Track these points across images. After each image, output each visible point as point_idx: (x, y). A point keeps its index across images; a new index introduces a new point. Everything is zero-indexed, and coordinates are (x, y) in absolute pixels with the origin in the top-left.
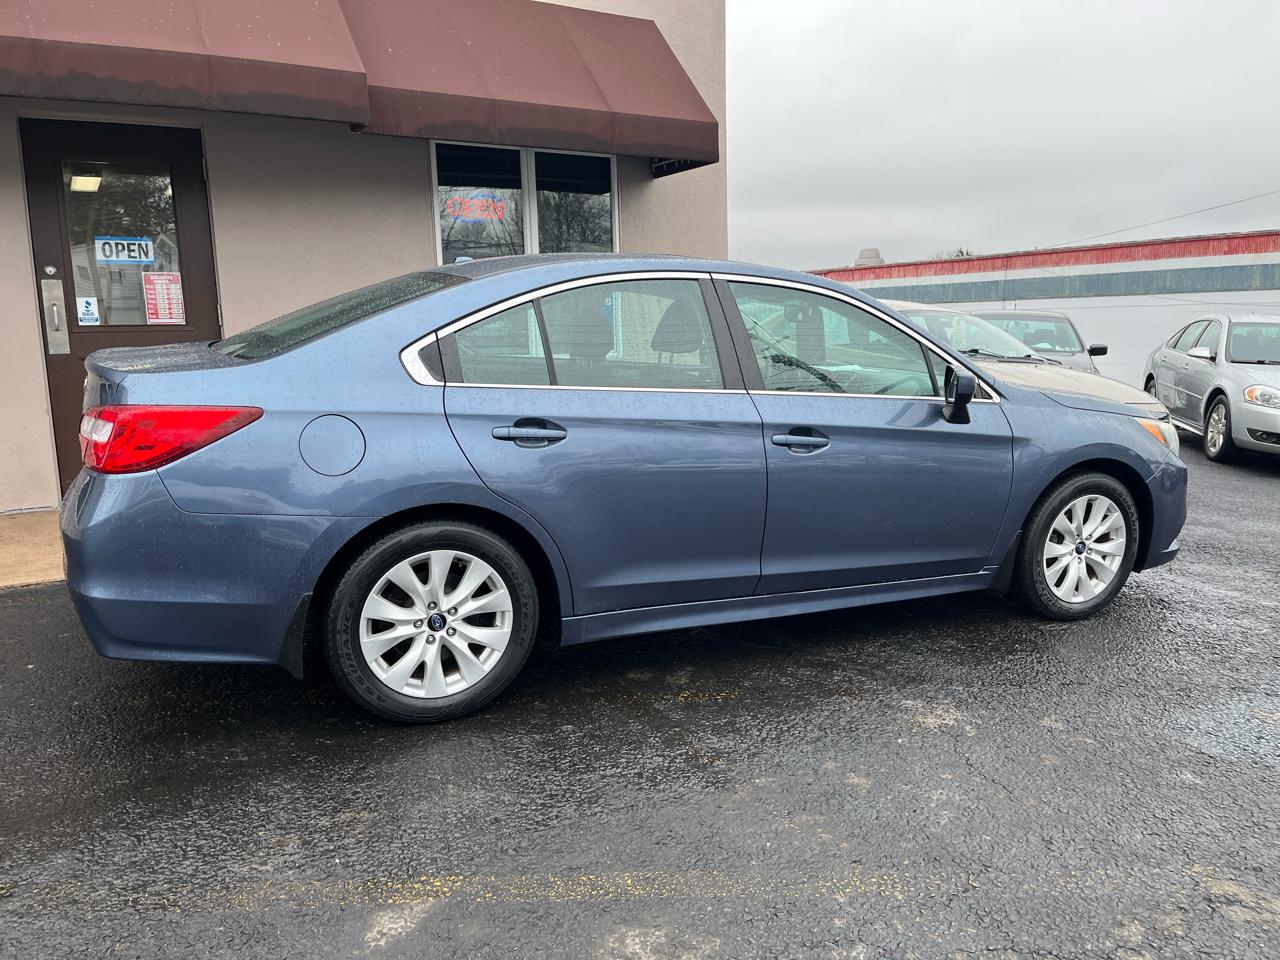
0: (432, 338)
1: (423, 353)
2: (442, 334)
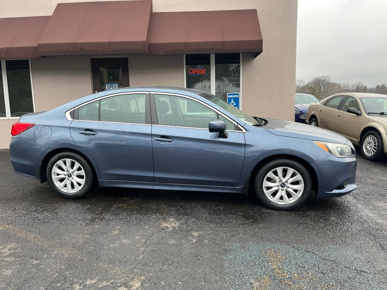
0: (73, 109)
1: (71, 113)
2: (75, 108)
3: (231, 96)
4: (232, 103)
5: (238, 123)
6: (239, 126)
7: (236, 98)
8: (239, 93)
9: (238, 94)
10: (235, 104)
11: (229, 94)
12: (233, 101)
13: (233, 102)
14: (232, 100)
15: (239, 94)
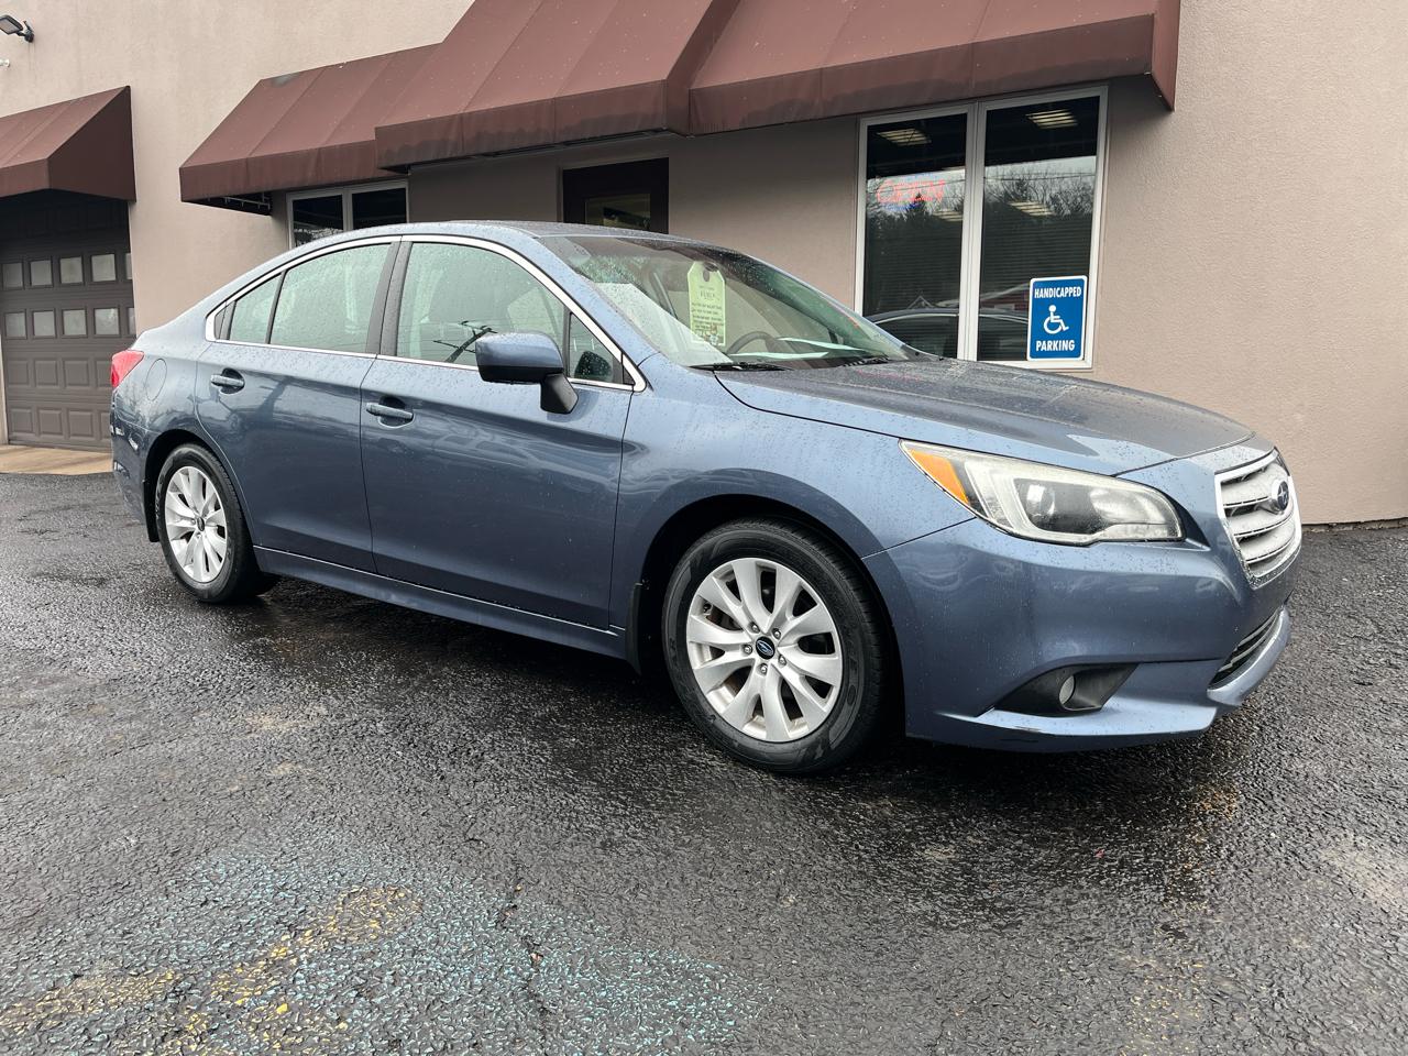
0: (224, 305)
1: (217, 319)
2: (229, 302)
3: (1048, 293)
4: (1050, 324)
5: (623, 353)
6: (627, 364)
7: (1070, 299)
8: (1084, 278)
9: (1080, 283)
10: (1065, 329)
11: (1037, 285)
12: (1055, 314)
13: (1053, 318)
14: (1053, 308)
15: (1082, 281)
